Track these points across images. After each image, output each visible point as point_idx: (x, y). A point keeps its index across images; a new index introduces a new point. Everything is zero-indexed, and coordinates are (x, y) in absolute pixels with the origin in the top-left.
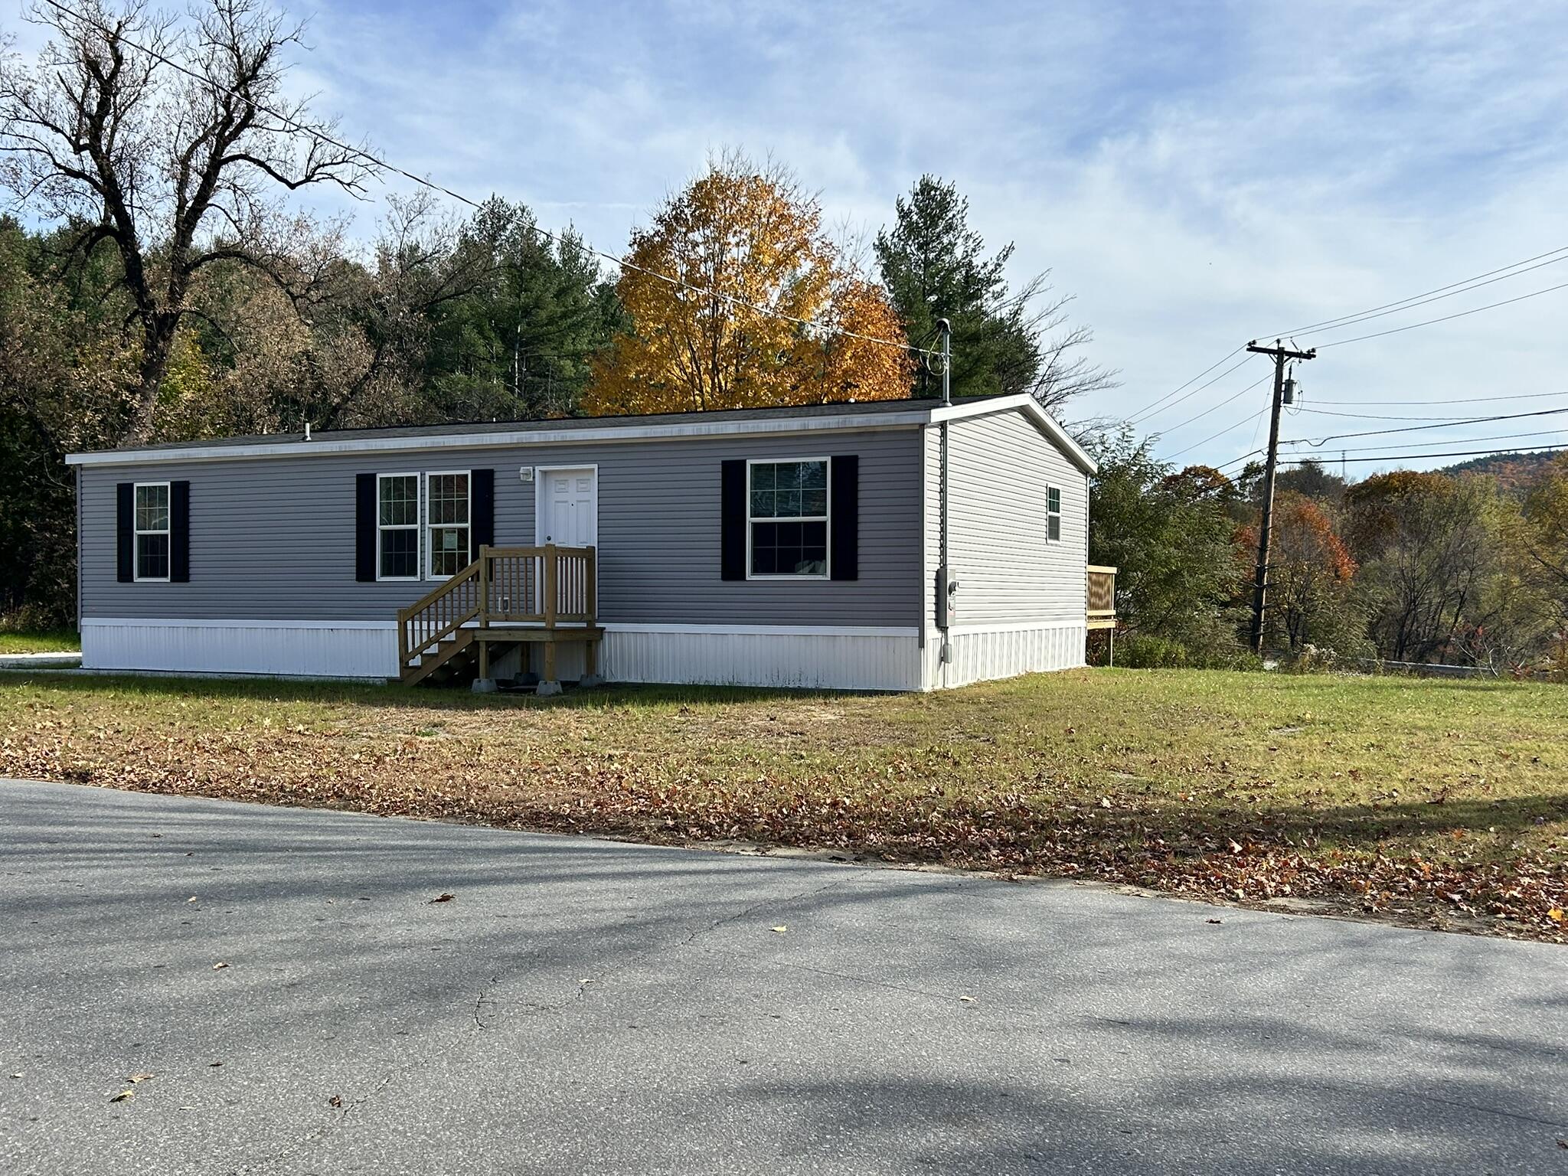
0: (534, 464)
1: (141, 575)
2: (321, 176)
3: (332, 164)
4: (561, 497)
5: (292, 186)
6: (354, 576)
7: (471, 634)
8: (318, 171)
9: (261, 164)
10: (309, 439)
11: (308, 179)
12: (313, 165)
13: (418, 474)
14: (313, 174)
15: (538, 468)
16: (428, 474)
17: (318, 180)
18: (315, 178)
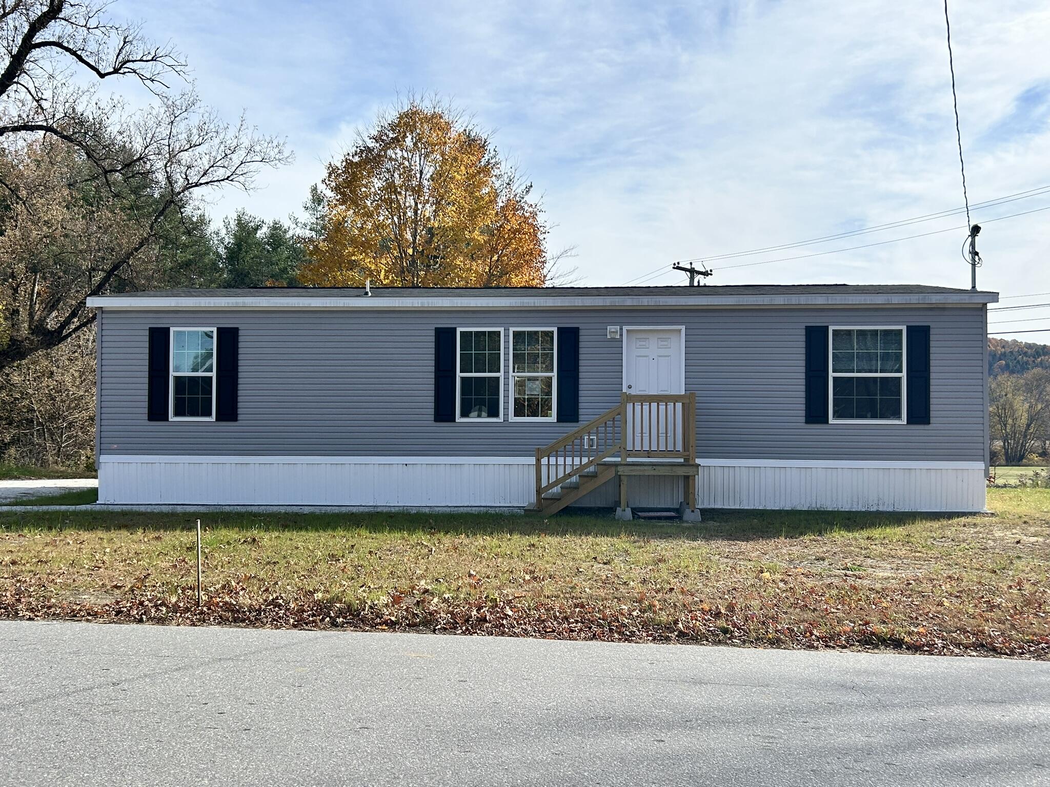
0: (621, 325)
1: (177, 414)
2: (127, 70)
3: (141, 60)
4: (643, 352)
5: (102, 76)
6: (432, 417)
7: (613, 469)
8: (127, 65)
9: (74, 53)
10: (370, 294)
11: (116, 71)
12: (120, 58)
13: (502, 330)
14: (121, 67)
15: (625, 328)
16: (512, 330)
17: (124, 73)
18: (121, 71)
